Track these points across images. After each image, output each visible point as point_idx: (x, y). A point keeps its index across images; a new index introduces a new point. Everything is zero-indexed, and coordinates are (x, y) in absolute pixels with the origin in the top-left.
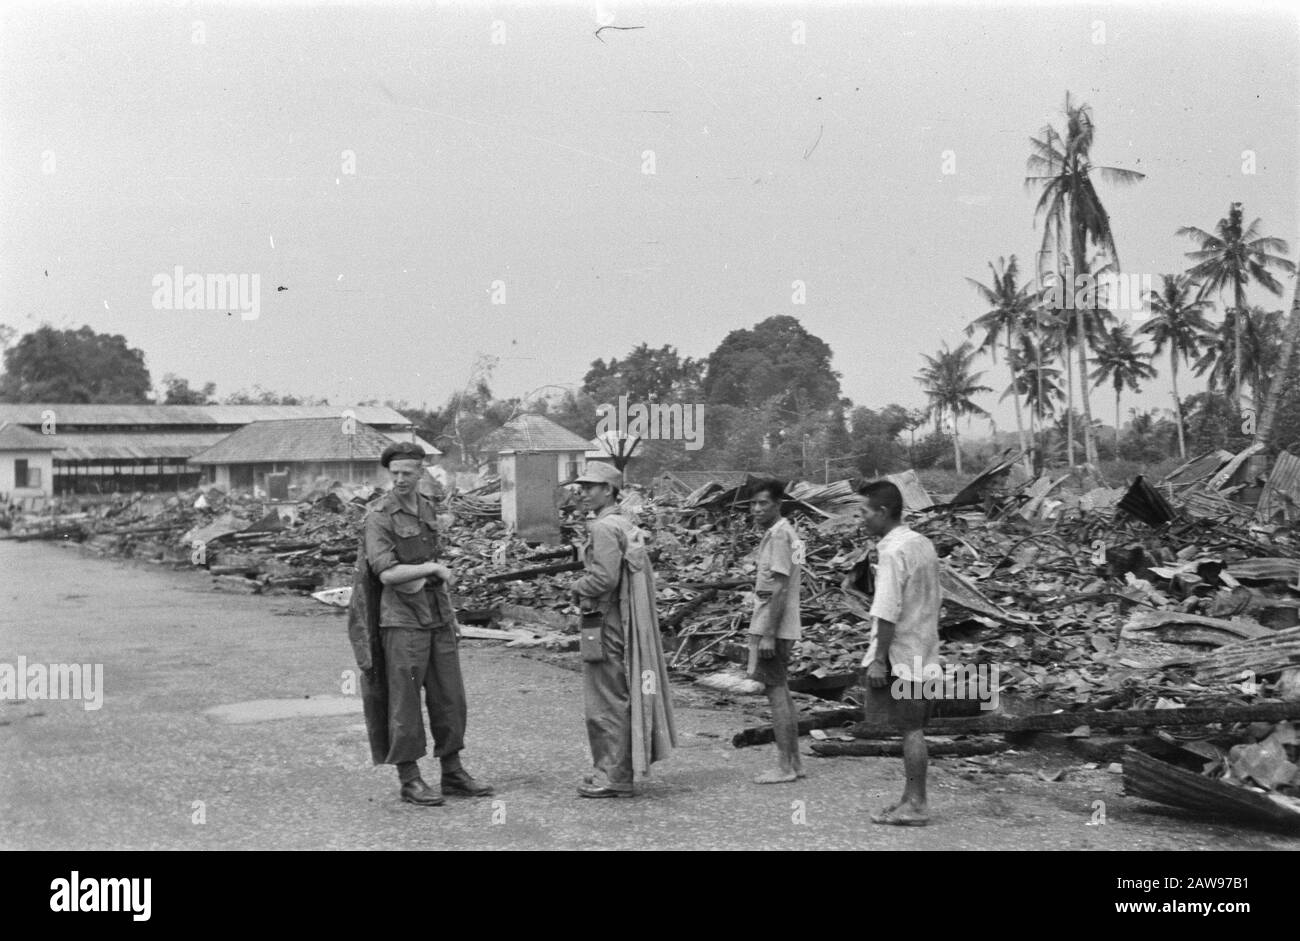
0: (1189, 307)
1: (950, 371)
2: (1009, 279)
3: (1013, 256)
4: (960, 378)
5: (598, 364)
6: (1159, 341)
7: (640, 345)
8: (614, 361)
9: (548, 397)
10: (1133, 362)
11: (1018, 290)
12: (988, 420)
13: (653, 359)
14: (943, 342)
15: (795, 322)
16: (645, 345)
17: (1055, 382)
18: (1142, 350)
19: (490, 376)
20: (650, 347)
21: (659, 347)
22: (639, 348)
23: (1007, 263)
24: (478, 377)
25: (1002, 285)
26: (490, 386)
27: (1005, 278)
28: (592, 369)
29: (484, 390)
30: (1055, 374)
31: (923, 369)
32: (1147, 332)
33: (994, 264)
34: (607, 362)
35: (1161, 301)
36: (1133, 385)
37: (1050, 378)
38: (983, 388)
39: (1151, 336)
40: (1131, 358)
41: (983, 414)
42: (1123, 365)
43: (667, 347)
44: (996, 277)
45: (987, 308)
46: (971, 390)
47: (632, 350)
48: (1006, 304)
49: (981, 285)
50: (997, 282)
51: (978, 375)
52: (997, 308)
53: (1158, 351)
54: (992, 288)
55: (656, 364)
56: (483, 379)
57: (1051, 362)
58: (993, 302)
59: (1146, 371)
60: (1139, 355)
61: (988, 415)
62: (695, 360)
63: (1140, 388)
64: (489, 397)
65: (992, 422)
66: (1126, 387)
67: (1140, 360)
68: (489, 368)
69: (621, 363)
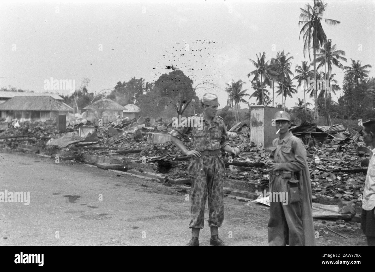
0: (310, 72)
1: (237, 89)
2: (262, 59)
3: (264, 52)
4: (240, 90)
5: (119, 83)
6: (300, 81)
7: (133, 77)
8: (124, 82)
9: (106, 93)
10: (290, 88)
11: (265, 63)
12: (248, 104)
13: (137, 82)
14: (233, 80)
15: (182, 72)
16: (135, 78)
17: (267, 94)
18: (293, 84)
19: (87, 85)
20: (136, 78)
21: (139, 79)
22: (133, 79)
23: (262, 54)
24: (83, 85)
25: (260, 61)
26: (87, 88)
27: (261, 59)
28: (117, 84)
29: (85, 90)
30: (267, 91)
31: (227, 88)
32: (297, 79)
33: (258, 55)
34: (122, 83)
35: (302, 69)
36: (290, 95)
37: (265, 92)
38: (247, 94)
39: (298, 80)
40: (290, 87)
41: (246, 103)
42: (287, 89)
43: (141, 79)
44: (258, 59)
45: (255, 68)
46: (243, 95)
47: (131, 79)
48: (261, 68)
49: (253, 61)
50: (258, 60)
51: (246, 90)
52: (258, 69)
53: (300, 85)
54: (257, 62)
55: (138, 84)
56: (85, 86)
57: (266, 87)
58: (257, 67)
59: (294, 91)
60: (292, 86)
61: (248, 103)
62: (150, 83)
63: (292, 96)
64: (87, 92)
65: (249, 105)
66: (287, 96)
67: (292, 87)
68: (87, 83)
69: (127, 83)
